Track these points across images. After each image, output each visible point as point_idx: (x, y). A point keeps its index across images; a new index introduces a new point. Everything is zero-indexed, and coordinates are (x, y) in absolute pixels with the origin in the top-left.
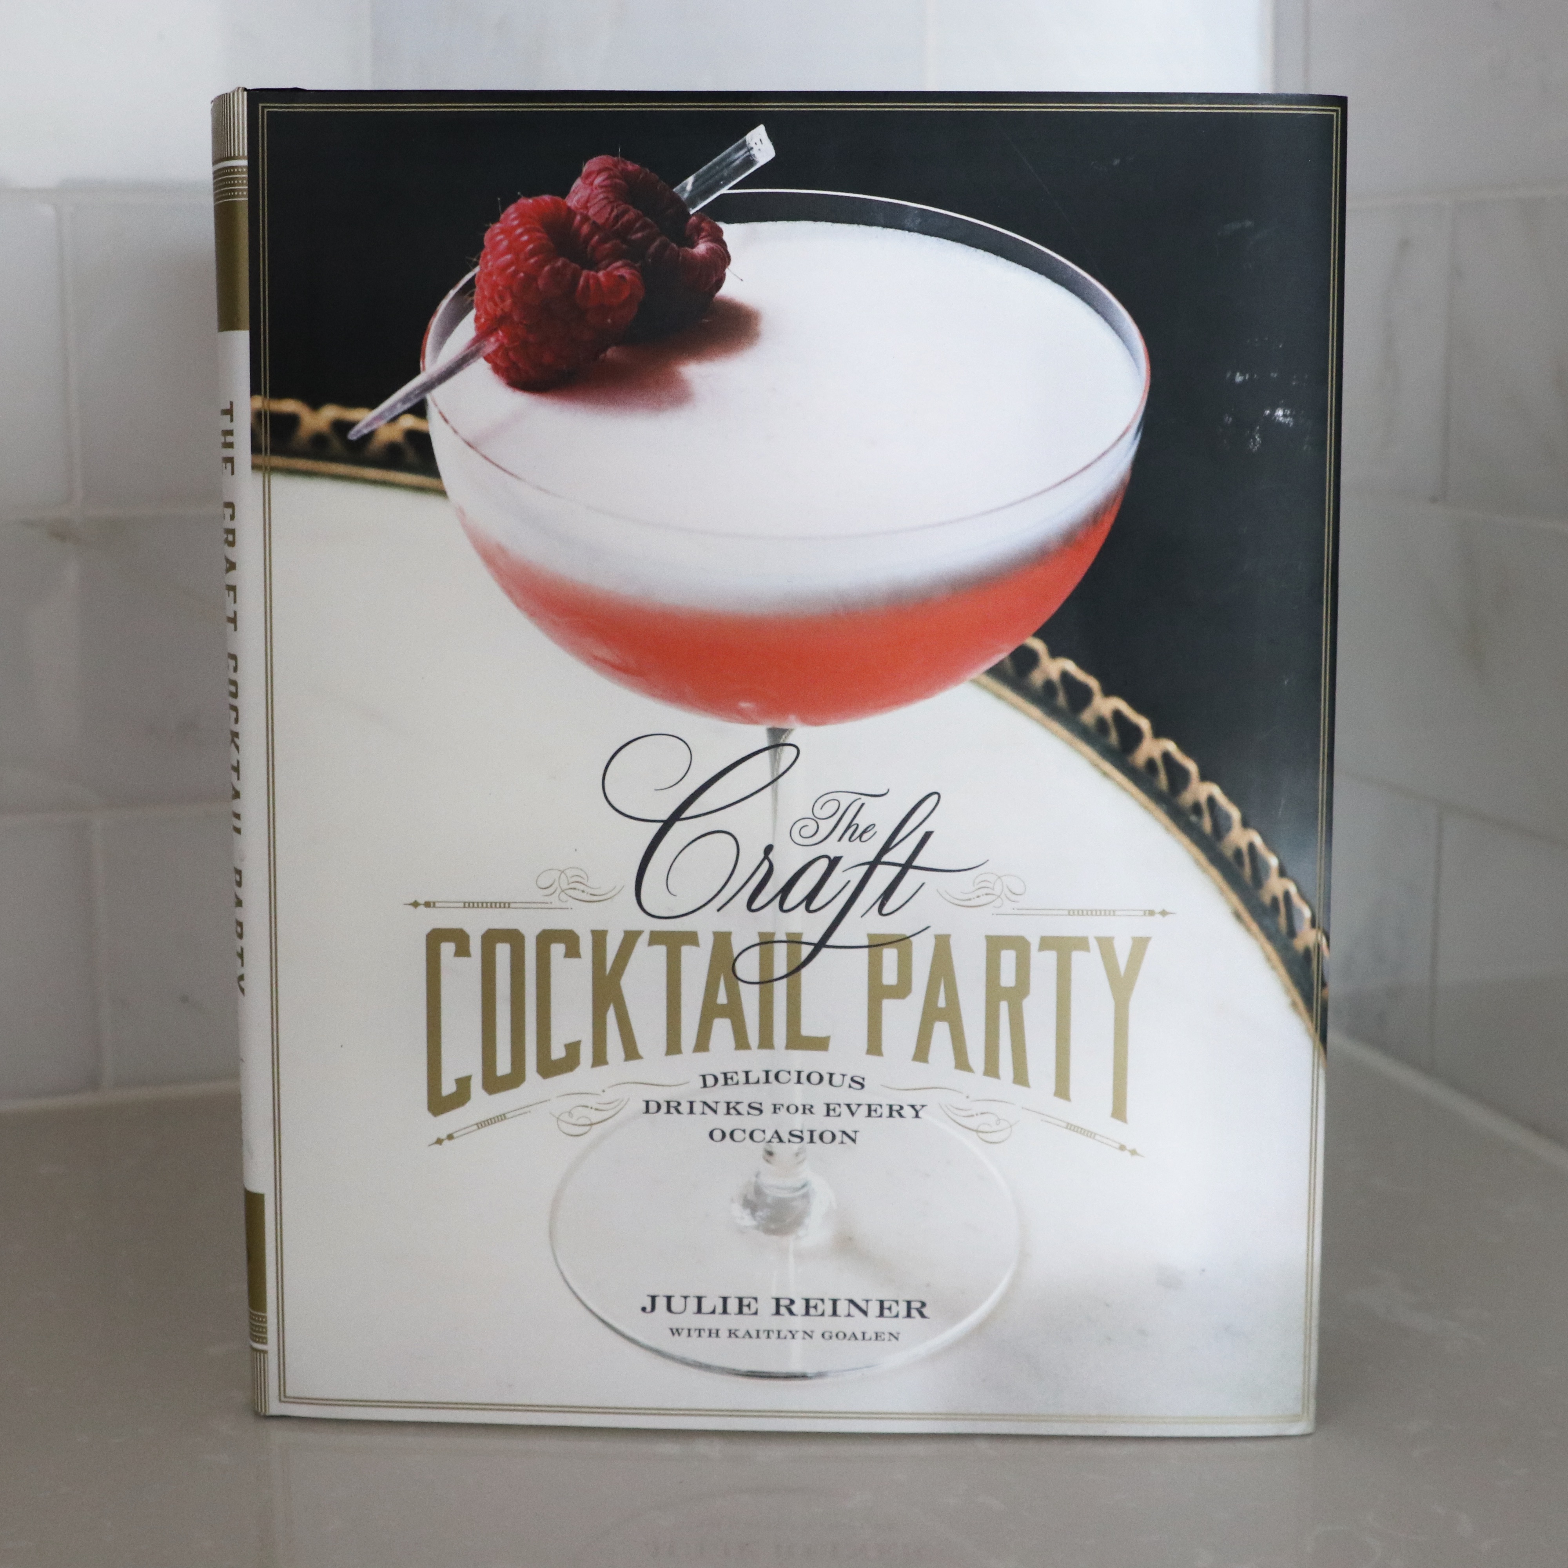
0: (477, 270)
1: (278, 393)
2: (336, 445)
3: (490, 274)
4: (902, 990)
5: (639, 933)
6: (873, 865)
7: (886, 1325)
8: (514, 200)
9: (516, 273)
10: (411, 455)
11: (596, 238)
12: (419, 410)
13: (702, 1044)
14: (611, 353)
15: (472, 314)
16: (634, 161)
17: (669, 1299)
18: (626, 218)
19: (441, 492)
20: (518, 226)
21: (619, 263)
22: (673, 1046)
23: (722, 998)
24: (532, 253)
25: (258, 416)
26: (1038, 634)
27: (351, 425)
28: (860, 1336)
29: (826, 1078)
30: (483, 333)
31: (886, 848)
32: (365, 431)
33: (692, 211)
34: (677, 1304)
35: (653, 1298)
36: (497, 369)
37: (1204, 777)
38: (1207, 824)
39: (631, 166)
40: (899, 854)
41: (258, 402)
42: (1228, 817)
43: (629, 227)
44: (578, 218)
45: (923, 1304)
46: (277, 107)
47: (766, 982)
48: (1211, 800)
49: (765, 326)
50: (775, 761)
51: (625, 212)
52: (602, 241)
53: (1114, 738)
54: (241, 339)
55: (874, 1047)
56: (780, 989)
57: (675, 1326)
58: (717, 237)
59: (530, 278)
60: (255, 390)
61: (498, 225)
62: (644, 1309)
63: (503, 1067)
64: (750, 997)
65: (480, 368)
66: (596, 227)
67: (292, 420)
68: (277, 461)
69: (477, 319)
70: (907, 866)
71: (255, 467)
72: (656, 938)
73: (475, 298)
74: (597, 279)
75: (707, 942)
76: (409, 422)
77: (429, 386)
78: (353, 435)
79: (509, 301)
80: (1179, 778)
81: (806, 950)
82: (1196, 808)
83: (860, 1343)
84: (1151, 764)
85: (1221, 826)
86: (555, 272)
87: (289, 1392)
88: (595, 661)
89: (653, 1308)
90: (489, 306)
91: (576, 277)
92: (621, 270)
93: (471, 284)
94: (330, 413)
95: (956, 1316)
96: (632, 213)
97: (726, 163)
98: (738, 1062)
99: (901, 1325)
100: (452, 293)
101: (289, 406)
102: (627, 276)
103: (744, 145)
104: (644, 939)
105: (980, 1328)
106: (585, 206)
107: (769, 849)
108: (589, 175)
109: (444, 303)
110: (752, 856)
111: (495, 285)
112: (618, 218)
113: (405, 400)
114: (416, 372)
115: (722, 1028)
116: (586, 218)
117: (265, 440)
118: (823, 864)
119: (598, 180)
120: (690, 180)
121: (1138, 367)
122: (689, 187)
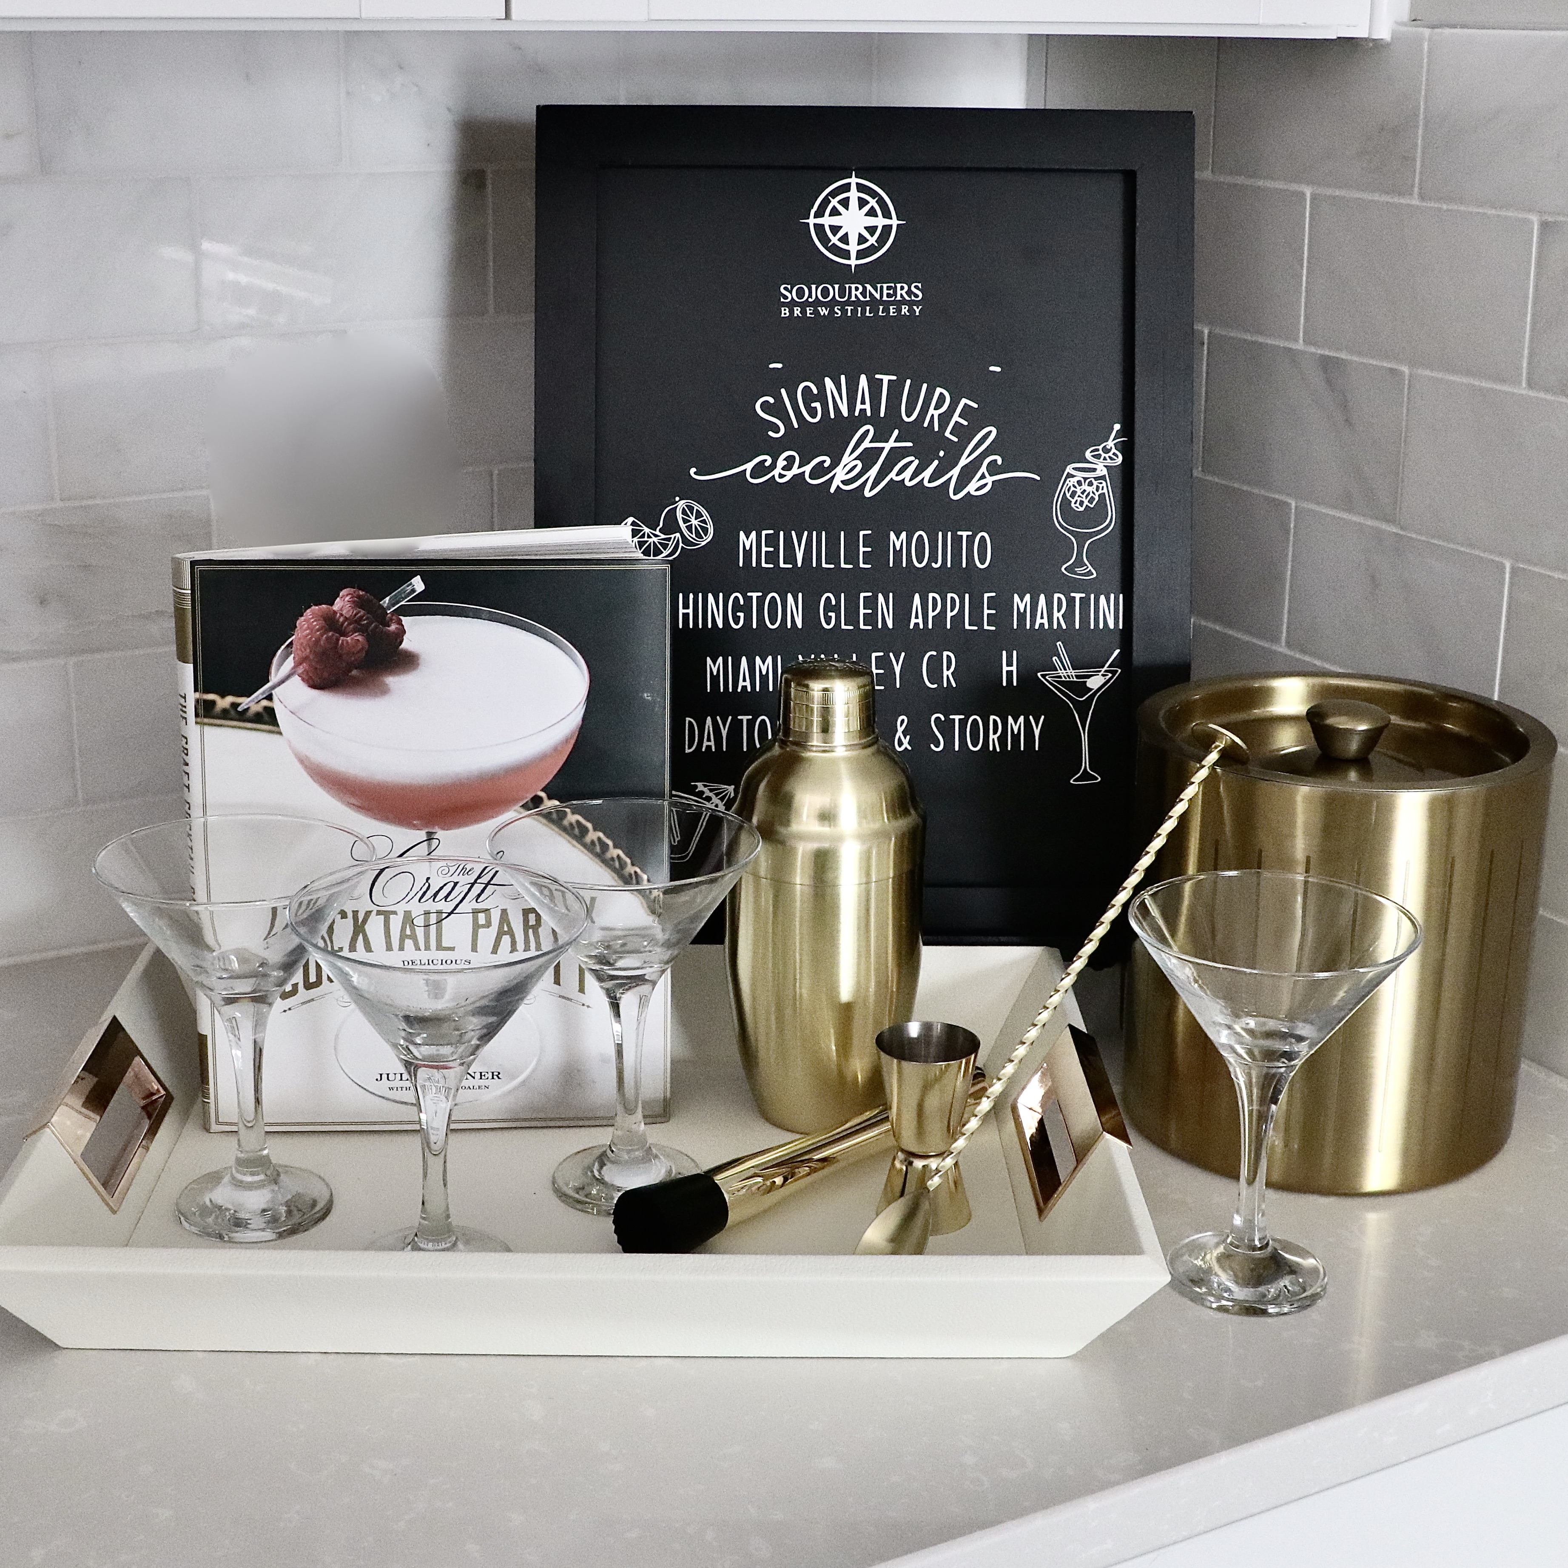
0: (294, 637)
1: (206, 691)
2: (233, 712)
3: (300, 639)
4: (488, 924)
5: (371, 912)
6: (473, 884)
7: (483, 1082)
8: (310, 607)
9: (311, 638)
10: (266, 717)
11: (346, 623)
12: (269, 698)
13: (401, 948)
14: (354, 672)
15: (292, 655)
16: (363, 591)
17: (388, 1075)
18: (359, 615)
19: (280, 733)
20: (312, 618)
21: (356, 634)
22: (389, 948)
23: (408, 932)
24: (318, 630)
25: (197, 701)
26: (542, 790)
27: (239, 705)
28: (472, 1087)
29: (454, 962)
30: (297, 664)
31: (479, 877)
32: (246, 707)
33: (388, 612)
34: (391, 1077)
35: (381, 1075)
36: (303, 680)
37: (615, 847)
38: (617, 864)
39: (361, 593)
40: (484, 880)
41: (197, 695)
42: (626, 863)
43: (361, 618)
44: (338, 615)
45: (499, 1073)
46: (202, 567)
47: (427, 926)
48: (618, 856)
49: (421, 661)
50: (429, 845)
51: (359, 612)
52: (349, 624)
53: (577, 831)
54: (189, 669)
55: (474, 949)
56: (433, 929)
57: (391, 1086)
58: (400, 622)
59: (318, 640)
60: (196, 690)
61: (303, 618)
62: (377, 1080)
63: (313, 978)
64: (420, 932)
65: (296, 679)
66: (346, 619)
67: (213, 703)
68: (206, 720)
69: (294, 658)
70: (488, 883)
71: (197, 723)
72: (379, 913)
73: (293, 649)
74: (347, 642)
75: (401, 915)
76: (265, 703)
77: (274, 687)
78: (240, 709)
79: (308, 650)
80: (604, 847)
81: (444, 915)
82: (612, 859)
83: (472, 1090)
84: (593, 842)
85: (623, 865)
86: (327, 638)
87: (220, 1120)
88: (350, 805)
89: (381, 1079)
90: (300, 652)
91: (338, 640)
92: (358, 637)
93: (291, 643)
94: (230, 699)
95: (513, 1077)
96: (362, 612)
97: (404, 591)
98: (417, 956)
99: (489, 1082)
100: (283, 647)
101: (211, 697)
102: (360, 640)
103: (411, 584)
104: (374, 913)
105: (523, 1083)
106: (341, 610)
107: (428, 879)
108: (343, 596)
109: (280, 652)
110: (420, 881)
111: (302, 644)
112: (356, 615)
113: (264, 693)
114: (268, 681)
115: (409, 943)
116: (341, 615)
117: (201, 712)
118: (452, 884)
119: (347, 598)
120: (388, 598)
121: (583, 674)
122: (387, 602)
